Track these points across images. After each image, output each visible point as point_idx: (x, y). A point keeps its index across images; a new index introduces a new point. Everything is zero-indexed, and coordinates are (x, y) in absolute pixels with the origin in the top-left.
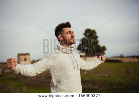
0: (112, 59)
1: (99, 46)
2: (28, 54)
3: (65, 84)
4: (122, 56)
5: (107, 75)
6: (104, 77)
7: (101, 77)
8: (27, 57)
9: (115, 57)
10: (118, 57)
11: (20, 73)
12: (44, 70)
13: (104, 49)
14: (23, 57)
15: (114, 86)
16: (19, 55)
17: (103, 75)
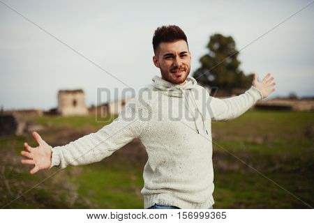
0: (270, 103)
1: (241, 73)
2: (80, 91)
3: (177, 167)
4: (293, 97)
5: (259, 140)
6: (254, 144)
7: (246, 143)
8: (78, 97)
9: (278, 98)
10: (284, 99)
13: (252, 77)
14: (70, 98)
15: (278, 166)
16: (62, 93)
17: (250, 139)
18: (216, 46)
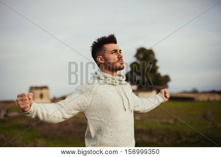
0: (180, 95)
1: (159, 75)
2: (46, 88)
3: (109, 135)
4: (195, 92)
5: (171, 121)
6: (168, 124)
7: (162, 123)
8: (44, 91)
9: (185, 92)
10: (189, 93)
11: (37, 117)
12: (76, 112)
13: (167, 79)
14: (38, 92)
15: (184, 139)
16: (32, 89)
17: (165, 121)
18: (141, 56)
